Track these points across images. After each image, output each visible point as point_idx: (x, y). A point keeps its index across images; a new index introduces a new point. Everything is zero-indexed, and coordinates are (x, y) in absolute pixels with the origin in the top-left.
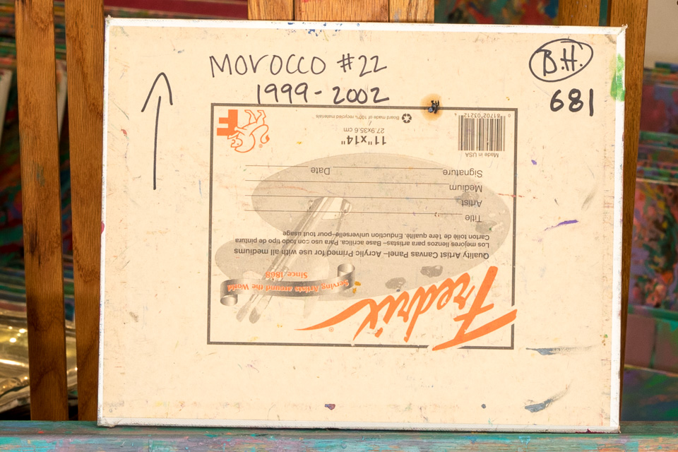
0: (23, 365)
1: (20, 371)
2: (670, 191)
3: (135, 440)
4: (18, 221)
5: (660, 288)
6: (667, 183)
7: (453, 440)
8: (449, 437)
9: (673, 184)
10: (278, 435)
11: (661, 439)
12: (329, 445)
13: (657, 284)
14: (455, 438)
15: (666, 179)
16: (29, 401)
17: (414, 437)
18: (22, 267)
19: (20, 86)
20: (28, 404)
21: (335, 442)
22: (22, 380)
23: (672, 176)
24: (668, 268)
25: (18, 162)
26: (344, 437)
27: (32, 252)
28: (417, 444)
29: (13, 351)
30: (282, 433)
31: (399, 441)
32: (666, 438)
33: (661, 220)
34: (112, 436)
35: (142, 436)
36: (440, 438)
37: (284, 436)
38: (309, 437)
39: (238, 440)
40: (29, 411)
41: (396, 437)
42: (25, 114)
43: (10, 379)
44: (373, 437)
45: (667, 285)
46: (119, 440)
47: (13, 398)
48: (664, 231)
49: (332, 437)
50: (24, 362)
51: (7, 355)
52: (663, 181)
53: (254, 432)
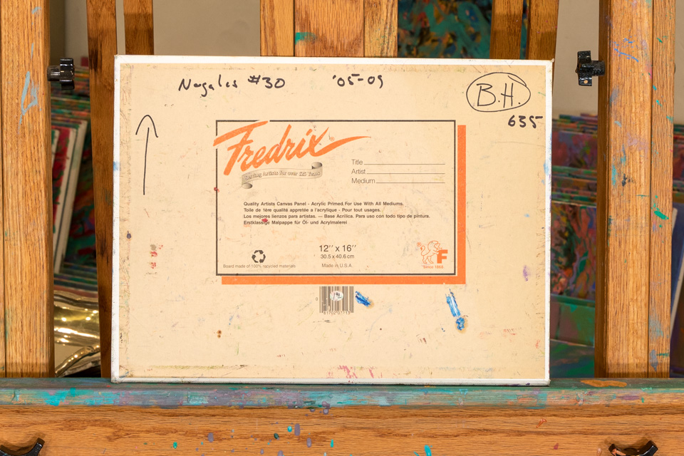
0: (96, 337)
1: (94, 341)
2: (571, 209)
3: (178, 392)
4: (92, 231)
5: (563, 280)
6: (569, 203)
7: (411, 392)
8: (408, 390)
9: (573, 204)
10: (283, 388)
11: (563, 391)
12: (320, 395)
13: (560, 277)
14: (412, 390)
15: (567, 200)
16: (100, 363)
17: (383, 389)
18: (95, 265)
19: (92, 132)
20: (99, 366)
21: (324, 393)
22: (95, 348)
23: (571, 198)
24: (569, 266)
25: (91, 188)
26: (331, 390)
27: (102, 254)
28: (385, 394)
29: (88, 327)
30: (285, 386)
31: (371, 392)
32: (567, 390)
33: (563, 230)
34: (160, 389)
35: (182, 389)
36: (401, 390)
37: (288, 389)
38: (305, 390)
39: (253, 392)
40: (100, 371)
41: (369, 390)
42: (97, 153)
43: (86, 347)
44: (352, 390)
45: (568, 278)
46: (166, 392)
47: (88, 361)
48: (566, 238)
49: (322, 390)
50: (96, 334)
51: (84, 330)
52: (565, 202)
53: (265, 386)
